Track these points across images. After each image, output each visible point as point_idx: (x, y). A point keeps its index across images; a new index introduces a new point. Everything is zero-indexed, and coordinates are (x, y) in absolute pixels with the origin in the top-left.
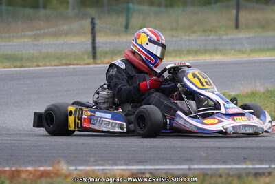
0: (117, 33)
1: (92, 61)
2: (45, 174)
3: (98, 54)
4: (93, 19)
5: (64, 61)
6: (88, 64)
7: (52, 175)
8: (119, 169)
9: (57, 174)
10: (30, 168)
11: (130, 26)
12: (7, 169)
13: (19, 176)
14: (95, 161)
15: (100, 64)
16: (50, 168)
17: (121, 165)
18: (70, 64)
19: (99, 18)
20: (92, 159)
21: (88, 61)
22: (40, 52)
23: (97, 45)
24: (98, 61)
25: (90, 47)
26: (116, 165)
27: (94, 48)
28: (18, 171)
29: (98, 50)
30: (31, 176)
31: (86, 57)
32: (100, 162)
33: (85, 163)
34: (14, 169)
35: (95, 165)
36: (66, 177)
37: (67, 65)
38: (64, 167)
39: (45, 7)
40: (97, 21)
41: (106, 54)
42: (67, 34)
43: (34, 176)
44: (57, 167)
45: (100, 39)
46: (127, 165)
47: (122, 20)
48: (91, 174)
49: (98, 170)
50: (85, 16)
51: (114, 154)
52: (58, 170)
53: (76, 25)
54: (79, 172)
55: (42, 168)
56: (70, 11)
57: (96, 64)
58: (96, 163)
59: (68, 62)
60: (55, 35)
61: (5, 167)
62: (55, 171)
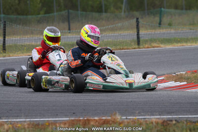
0: (154, 28)
1: (137, 46)
2: (106, 122)
3: (141, 42)
4: (137, 19)
5: (118, 47)
6: (134, 49)
7: (111, 122)
8: (155, 118)
9: (114, 122)
10: (96, 118)
11: (162, 23)
12: (81, 119)
13: (89, 123)
14: (139, 113)
15: (142, 48)
16: (110, 118)
17: (157, 115)
18: (123, 49)
19: (142, 18)
20: (137, 112)
21: (135, 47)
22: (103, 41)
23: (140, 36)
24: (141, 47)
25: (135, 37)
26: (153, 115)
27: (138, 38)
28: (89, 120)
29: (141, 39)
30: (97, 123)
31: (133, 44)
32: (142, 114)
33: (133, 114)
34: (86, 119)
35: (140, 116)
36: (120, 124)
37: (120, 49)
38: (118, 117)
39: (106, 12)
40: (140, 20)
41: (146, 41)
42: (120, 29)
43: (99, 123)
44: (114, 117)
45: (142, 32)
46: (160, 115)
47: (157, 19)
48: (136, 121)
49: (142, 118)
50: (133, 17)
51: (152, 108)
52: (114, 119)
53: (126, 23)
54: (128, 120)
55: (104, 118)
56: (123, 13)
57: (140, 48)
58: (140, 114)
59: (121, 48)
60: (113, 30)
61: (80, 117)
62: (113, 120)
